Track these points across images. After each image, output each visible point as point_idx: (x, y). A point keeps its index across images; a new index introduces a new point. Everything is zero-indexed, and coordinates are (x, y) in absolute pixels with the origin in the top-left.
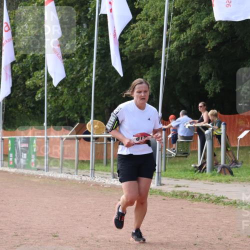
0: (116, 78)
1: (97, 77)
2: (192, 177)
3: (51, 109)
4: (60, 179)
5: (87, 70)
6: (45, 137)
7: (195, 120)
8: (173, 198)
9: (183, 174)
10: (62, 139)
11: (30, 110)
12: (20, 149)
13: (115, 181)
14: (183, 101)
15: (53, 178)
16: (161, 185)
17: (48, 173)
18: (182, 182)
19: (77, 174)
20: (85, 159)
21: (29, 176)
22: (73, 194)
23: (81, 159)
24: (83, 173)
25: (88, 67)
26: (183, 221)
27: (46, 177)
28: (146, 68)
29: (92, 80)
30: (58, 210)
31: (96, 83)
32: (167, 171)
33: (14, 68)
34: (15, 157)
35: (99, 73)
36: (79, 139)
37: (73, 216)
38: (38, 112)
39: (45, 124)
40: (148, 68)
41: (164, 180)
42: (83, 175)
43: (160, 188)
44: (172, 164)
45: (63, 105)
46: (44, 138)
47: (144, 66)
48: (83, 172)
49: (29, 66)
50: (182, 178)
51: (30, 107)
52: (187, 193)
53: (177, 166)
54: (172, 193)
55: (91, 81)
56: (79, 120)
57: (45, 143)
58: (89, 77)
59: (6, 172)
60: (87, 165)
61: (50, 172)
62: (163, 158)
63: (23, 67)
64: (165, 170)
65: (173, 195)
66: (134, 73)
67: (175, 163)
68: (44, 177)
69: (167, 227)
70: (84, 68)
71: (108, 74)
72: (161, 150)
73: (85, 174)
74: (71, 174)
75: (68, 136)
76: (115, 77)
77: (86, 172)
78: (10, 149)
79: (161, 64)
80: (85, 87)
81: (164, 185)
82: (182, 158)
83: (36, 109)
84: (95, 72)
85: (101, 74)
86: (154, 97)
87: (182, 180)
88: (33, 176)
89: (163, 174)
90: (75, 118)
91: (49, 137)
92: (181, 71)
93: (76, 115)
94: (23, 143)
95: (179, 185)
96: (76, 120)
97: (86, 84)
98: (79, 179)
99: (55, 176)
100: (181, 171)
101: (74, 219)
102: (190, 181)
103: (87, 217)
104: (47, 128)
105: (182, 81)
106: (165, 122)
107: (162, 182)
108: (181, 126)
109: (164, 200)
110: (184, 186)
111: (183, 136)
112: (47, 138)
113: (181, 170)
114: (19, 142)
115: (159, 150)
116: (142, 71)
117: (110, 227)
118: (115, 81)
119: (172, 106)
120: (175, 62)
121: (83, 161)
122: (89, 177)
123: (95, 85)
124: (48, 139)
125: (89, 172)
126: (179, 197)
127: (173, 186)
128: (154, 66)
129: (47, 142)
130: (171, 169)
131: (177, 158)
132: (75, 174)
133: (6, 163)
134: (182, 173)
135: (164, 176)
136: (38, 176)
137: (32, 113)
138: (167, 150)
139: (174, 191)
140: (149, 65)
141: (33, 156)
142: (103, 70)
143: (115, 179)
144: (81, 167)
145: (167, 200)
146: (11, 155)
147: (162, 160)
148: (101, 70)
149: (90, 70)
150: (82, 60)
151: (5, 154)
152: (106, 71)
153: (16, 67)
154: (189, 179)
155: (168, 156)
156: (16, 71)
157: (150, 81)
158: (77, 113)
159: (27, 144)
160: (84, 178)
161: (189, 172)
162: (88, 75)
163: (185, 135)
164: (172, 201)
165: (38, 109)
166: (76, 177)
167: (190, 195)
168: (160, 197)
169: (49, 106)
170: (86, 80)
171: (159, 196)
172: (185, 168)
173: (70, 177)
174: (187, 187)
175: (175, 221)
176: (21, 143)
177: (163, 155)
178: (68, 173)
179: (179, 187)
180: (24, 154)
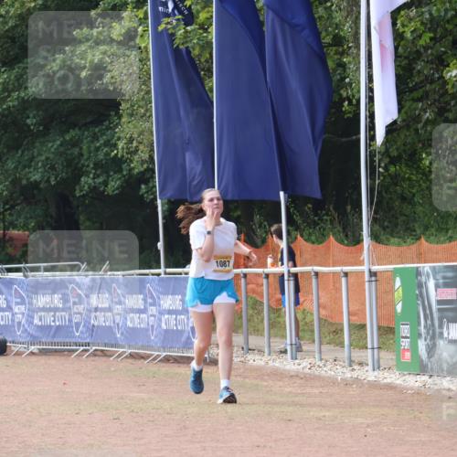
12: (435, 307)
33: (403, 26)
34: (420, 335)
59: (390, 387)
63: (432, 18)
78: (399, 308)
94: (446, 285)
114: (431, 284)
133: (387, 357)
146: (405, 330)
151: (384, 324)
153: (411, 20)
156: (408, 35)
176: (437, 286)
180: (451, 325)
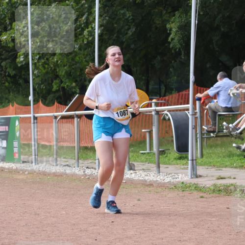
0: (129, 29)
1: (102, 28)
2: (240, 164)
3: (39, 76)
4: (55, 175)
5: (87, 19)
6: (31, 115)
7: (243, 84)
8: (214, 195)
9: (227, 161)
10: (56, 117)
11: (9, 79)
13: (132, 173)
14: (224, 58)
15: (44, 174)
16: (197, 177)
17: (37, 166)
18: (226, 172)
19: (78, 167)
20: (89, 145)
21: (10, 171)
22: (73, 195)
23: (83, 144)
24: (87, 165)
25: (88, 15)
26: (229, 226)
27: (35, 172)
28: (170, 12)
29: (95, 32)
30: (53, 217)
31: (100, 36)
32: (204, 157)
35: (105, 22)
36: (79, 117)
37: (74, 225)
38: (21, 81)
39: (31, 98)
40: (172, 14)
41: (201, 170)
42: (87, 168)
43: (196, 181)
44: (211, 147)
45: (55, 69)
46: (30, 118)
47: (167, 10)
48: (87, 163)
49: (5, 17)
50: (226, 167)
51: (9, 76)
52: (235, 187)
53: (218, 150)
54: (212, 188)
55: (93, 34)
56: (78, 91)
57: (32, 125)
58: (90, 29)
60: (91, 154)
61: (40, 165)
62: (198, 139)
64: (202, 156)
65: (214, 191)
66: (153, 20)
67: (216, 146)
68: (32, 172)
69: (206, 236)
70: (83, 15)
71: (116, 23)
72: (195, 128)
73: (90, 165)
74: (70, 166)
75: (64, 113)
76: (127, 27)
77: (91, 163)
79: (191, 7)
80: (85, 42)
81: (200, 176)
82: (225, 139)
83: (18, 77)
84: (99, 22)
85: (107, 23)
86: (183, 53)
87: (228, 169)
88: (17, 171)
89: (199, 161)
90: (72, 88)
91: (36, 115)
92: (221, 15)
93: (74, 84)
94: (2, 125)
95: (222, 176)
96: (74, 90)
97: (87, 39)
98: (81, 173)
99: (48, 170)
100: (224, 157)
101: (77, 229)
102: (238, 170)
103: (94, 225)
104: (34, 104)
105: (222, 29)
106: (199, 88)
107: (199, 173)
108: (221, 93)
109: (202, 197)
110: (230, 178)
111: (226, 107)
112: (34, 116)
113: (224, 154)
115: (193, 128)
116: (164, 17)
117: (127, 237)
118: (127, 33)
119: (208, 66)
120: (210, 2)
121: (86, 148)
122: (95, 169)
123: (99, 40)
124: (35, 118)
125: (95, 164)
126: (223, 193)
127: (214, 178)
128: (181, 10)
129: (34, 123)
130: (210, 153)
131: (219, 139)
132: (76, 165)
134: (227, 159)
135: (201, 165)
136: (24, 171)
137: (12, 82)
138: (204, 127)
139: (215, 185)
140: (175, 9)
141: (16, 144)
142: (110, 17)
143: (132, 171)
144: (84, 155)
145: (206, 198)
147: (197, 142)
148: (107, 18)
149: (91, 19)
150: (80, 5)
152: (114, 19)
154: (236, 167)
155: (205, 136)
157: (177, 31)
158: (76, 81)
159: (7, 127)
160: (88, 172)
161: (236, 158)
162: (90, 26)
163: (229, 106)
164: (213, 198)
165: (20, 77)
166: (77, 171)
167: (238, 190)
168: (196, 194)
169: (36, 72)
170: (86, 33)
171: (195, 192)
172: (230, 151)
173: (68, 171)
174: (235, 178)
175: (218, 227)
177: (198, 136)
178: (65, 166)
179: (222, 178)
180: (3, 141)
